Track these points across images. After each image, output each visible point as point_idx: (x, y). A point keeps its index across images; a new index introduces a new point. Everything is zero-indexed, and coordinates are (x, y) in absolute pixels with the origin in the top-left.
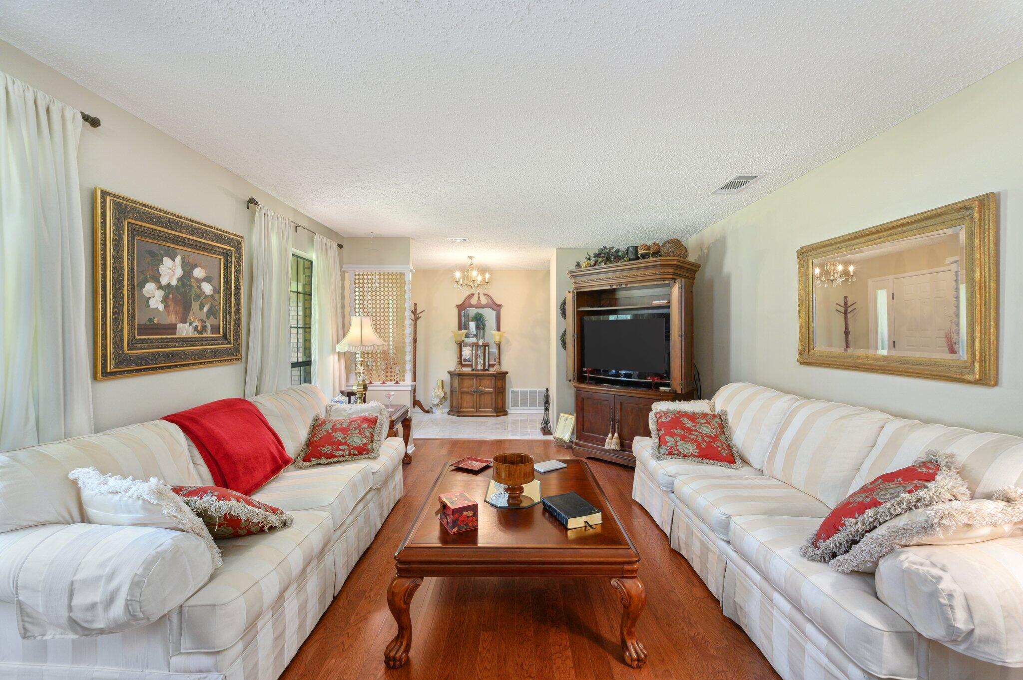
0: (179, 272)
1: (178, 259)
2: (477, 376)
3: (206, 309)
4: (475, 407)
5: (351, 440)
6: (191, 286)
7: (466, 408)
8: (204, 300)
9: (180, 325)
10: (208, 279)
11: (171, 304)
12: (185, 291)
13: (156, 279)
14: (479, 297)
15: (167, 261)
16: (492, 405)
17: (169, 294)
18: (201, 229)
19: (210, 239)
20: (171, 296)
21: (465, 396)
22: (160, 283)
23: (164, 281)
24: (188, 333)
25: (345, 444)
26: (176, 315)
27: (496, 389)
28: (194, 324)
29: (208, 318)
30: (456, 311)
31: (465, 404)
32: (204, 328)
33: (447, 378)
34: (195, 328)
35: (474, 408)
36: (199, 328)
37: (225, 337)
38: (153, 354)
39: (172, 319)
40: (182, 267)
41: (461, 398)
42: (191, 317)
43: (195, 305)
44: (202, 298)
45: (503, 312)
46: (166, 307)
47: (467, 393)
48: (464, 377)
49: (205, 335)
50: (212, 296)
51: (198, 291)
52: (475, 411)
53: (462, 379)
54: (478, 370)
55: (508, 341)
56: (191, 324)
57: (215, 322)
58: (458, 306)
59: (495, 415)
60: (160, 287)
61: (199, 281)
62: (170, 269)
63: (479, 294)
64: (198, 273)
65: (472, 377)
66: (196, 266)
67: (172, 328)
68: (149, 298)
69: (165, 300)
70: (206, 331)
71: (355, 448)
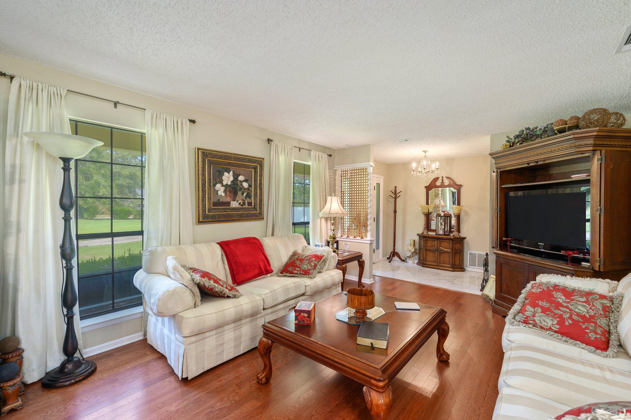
0: (232, 178)
1: (231, 173)
2: (438, 239)
3: (245, 195)
4: (436, 262)
5: (302, 266)
6: (238, 184)
7: (429, 261)
8: (244, 191)
9: (232, 202)
10: (246, 181)
11: (228, 193)
12: (235, 187)
13: (221, 182)
14: (442, 180)
15: (226, 174)
16: (449, 262)
17: (227, 188)
18: (241, 158)
19: (245, 162)
20: (228, 189)
21: (428, 253)
22: (223, 184)
23: (225, 183)
24: (236, 205)
25: (299, 267)
26: (230, 197)
27: (454, 250)
28: (239, 202)
29: (246, 199)
30: (425, 190)
31: (428, 259)
32: (244, 204)
33: (417, 238)
34: (240, 204)
35: (434, 262)
36: (241, 204)
37: (255, 208)
38: (218, 214)
39: (228, 199)
40: (233, 176)
41: (426, 254)
42: (237, 198)
43: (240, 193)
44: (243, 190)
45: (462, 190)
46: (226, 194)
47: (430, 250)
48: (428, 239)
49: (244, 207)
50: (248, 189)
51: (241, 187)
52: (436, 265)
53: (426, 240)
54: (440, 235)
55: (467, 213)
56: (237, 202)
57: (250, 201)
58: (426, 187)
59: (452, 270)
60: (223, 186)
61: (241, 182)
62: (227, 177)
63: (442, 177)
64: (241, 178)
65: (434, 240)
66: (240, 175)
67: (228, 204)
68: (218, 191)
69: (225, 191)
70: (245, 205)
71: (303, 271)
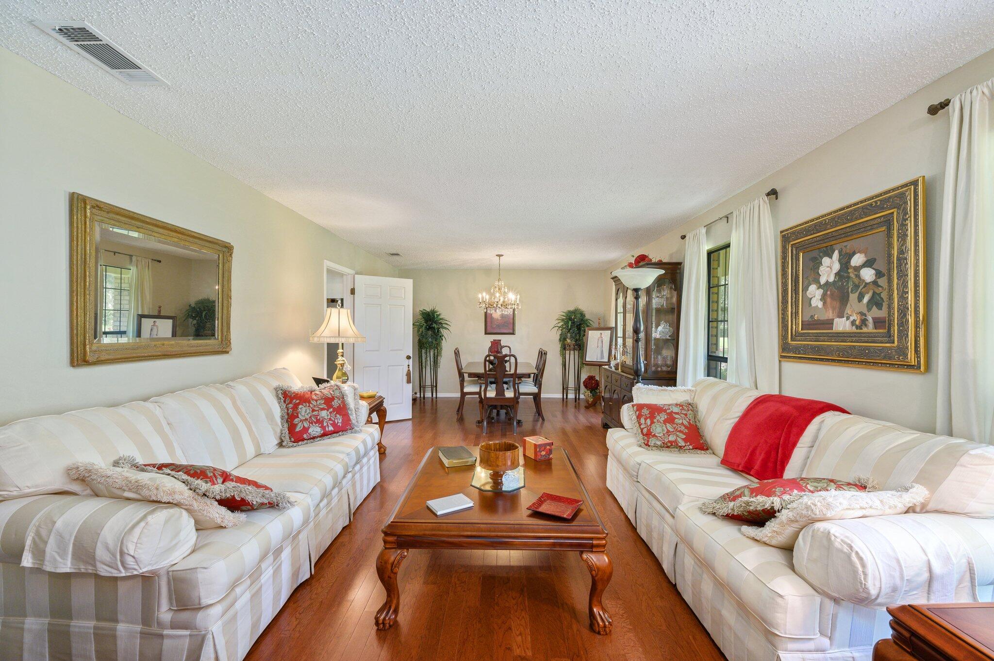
0: (837, 267)
1: (836, 255)
3: (866, 299)
6: (849, 277)
8: (864, 290)
9: (837, 320)
10: (869, 264)
11: (828, 300)
12: (842, 284)
13: (817, 281)
15: (826, 261)
17: (827, 291)
19: (857, 219)
20: (829, 293)
22: (820, 283)
23: (823, 281)
24: (845, 326)
26: (834, 309)
28: (852, 318)
29: (869, 310)
32: (864, 322)
34: (853, 323)
36: (857, 323)
37: (889, 335)
38: (805, 345)
39: (830, 314)
40: (840, 261)
42: (848, 310)
43: (853, 297)
44: (861, 287)
46: (825, 303)
49: (865, 330)
50: (875, 283)
51: (856, 281)
56: (848, 318)
57: (882, 313)
60: (820, 287)
61: (858, 269)
62: (828, 267)
64: (857, 260)
66: (854, 253)
67: (829, 323)
68: (811, 299)
69: (823, 298)
70: (866, 325)
